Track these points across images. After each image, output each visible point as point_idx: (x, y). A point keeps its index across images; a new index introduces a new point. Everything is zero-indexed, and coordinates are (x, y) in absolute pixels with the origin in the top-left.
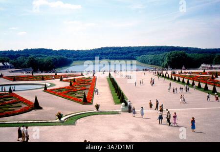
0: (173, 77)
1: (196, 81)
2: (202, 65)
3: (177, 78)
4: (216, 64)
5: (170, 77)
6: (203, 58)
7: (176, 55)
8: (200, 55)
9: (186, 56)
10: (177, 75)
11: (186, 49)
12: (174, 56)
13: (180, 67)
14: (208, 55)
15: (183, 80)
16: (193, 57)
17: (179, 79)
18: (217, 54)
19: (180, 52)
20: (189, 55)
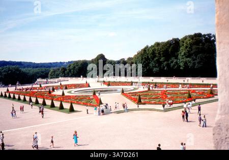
0: (8, 95)
1: (33, 96)
2: (38, 80)
3: (12, 95)
4: (51, 78)
5: (4, 95)
6: (38, 73)
7: (9, 71)
8: (35, 69)
9: (20, 71)
10: (12, 92)
11: (20, 64)
12: (6, 72)
13: (14, 84)
14: (43, 69)
15: (19, 97)
16: (28, 71)
17: (14, 96)
18: (52, 68)
19: (13, 67)
20: (23, 70)
